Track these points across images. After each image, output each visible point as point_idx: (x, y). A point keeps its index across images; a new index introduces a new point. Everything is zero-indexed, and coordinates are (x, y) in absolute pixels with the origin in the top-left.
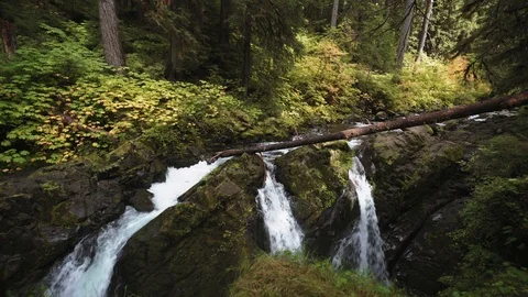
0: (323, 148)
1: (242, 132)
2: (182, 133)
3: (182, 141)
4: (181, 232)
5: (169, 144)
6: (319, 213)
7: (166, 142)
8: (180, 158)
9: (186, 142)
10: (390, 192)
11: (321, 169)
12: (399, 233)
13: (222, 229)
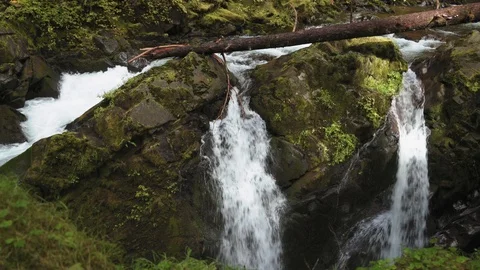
0: (345, 50)
1: (203, 12)
2: (86, 9)
3: (85, 24)
4: (61, 182)
5: (59, 29)
6: (320, 172)
7: (53, 24)
8: (80, 55)
9: (92, 26)
10: (464, 144)
11: (334, 90)
12: (470, 219)
13: (134, 183)
